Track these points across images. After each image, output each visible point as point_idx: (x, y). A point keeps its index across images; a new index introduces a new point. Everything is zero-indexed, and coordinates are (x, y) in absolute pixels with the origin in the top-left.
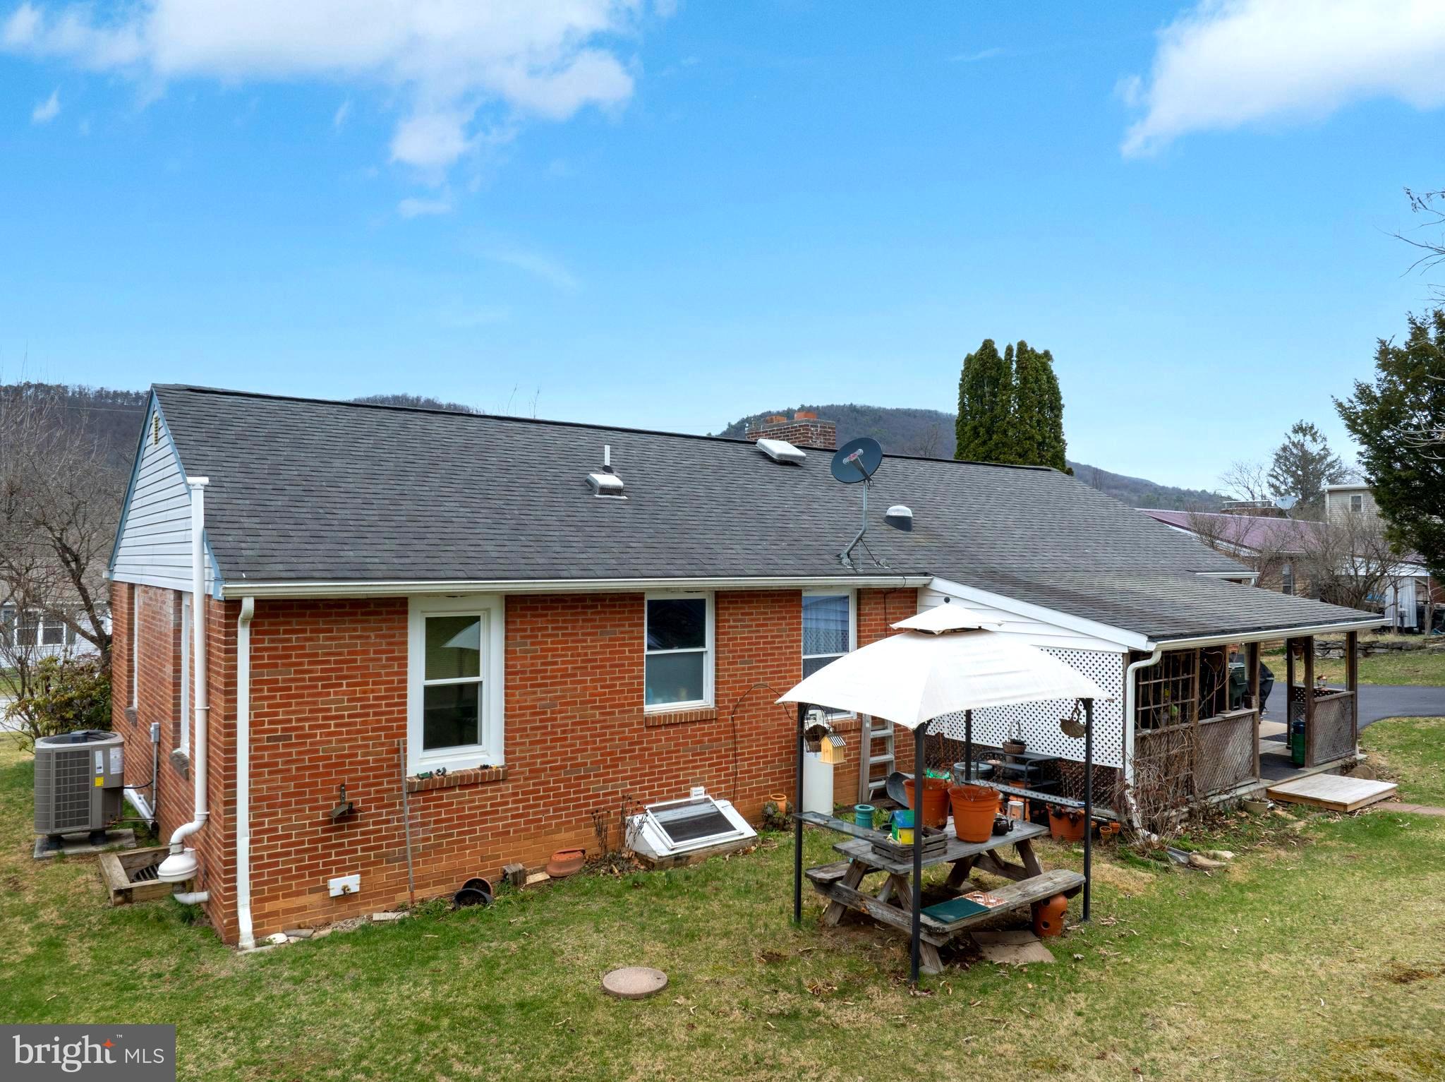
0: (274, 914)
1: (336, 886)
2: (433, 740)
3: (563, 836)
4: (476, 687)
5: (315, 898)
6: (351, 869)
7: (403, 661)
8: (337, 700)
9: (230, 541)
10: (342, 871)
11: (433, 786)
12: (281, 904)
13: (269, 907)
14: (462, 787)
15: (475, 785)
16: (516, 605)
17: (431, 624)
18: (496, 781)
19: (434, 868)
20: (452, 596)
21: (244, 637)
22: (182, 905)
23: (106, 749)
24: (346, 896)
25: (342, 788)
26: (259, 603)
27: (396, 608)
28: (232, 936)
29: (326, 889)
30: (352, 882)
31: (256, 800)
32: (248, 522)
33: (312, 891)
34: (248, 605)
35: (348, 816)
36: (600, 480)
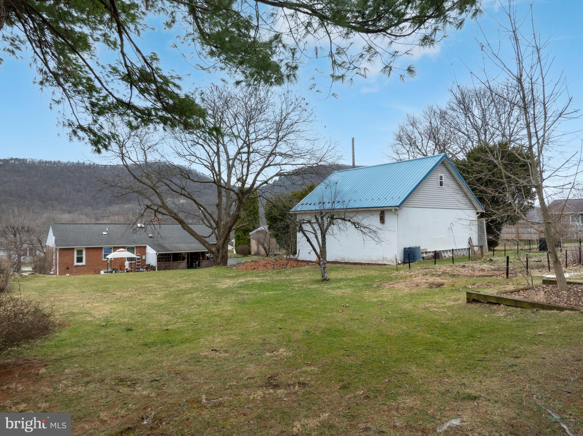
2: (78, 261)
3: (92, 272)
4: (82, 257)
6: (68, 273)
7: (74, 254)
8: (67, 257)
9: (57, 243)
11: (77, 266)
15: (82, 266)
16: (87, 249)
17: (78, 251)
20: (79, 248)
21: (58, 251)
25: (68, 266)
26: (59, 248)
27: (73, 249)
29: (66, 275)
31: (59, 266)
32: (59, 241)
36: (104, 233)
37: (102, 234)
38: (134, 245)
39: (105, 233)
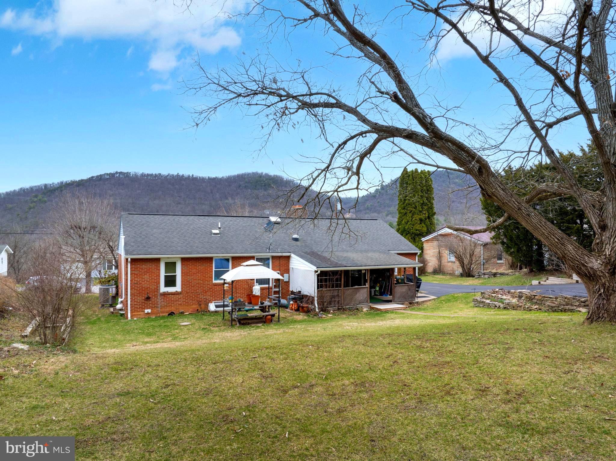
0: (135, 315)
1: (146, 311)
2: (167, 284)
3: (194, 306)
4: (175, 275)
5: (142, 313)
6: (149, 308)
7: (159, 270)
8: (146, 277)
9: (128, 248)
10: (147, 308)
11: (165, 294)
12: (136, 313)
13: (134, 314)
14: (172, 295)
15: (174, 294)
16: (183, 260)
17: (167, 264)
18: (179, 294)
19: (166, 310)
20: (168, 258)
21: (129, 265)
22: (120, 313)
23: (112, 288)
24: (148, 313)
25: (148, 293)
26: (131, 259)
27: (158, 260)
28: (127, 318)
29: (144, 311)
30: (149, 311)
31: (131, 294)
32: (132, 244)
33: (142, 312)
34: (129, 260)
35: (148, 298)
36: (214, 231)
37: (211, 233)
38: (269, 255)
39: (217, 231)
